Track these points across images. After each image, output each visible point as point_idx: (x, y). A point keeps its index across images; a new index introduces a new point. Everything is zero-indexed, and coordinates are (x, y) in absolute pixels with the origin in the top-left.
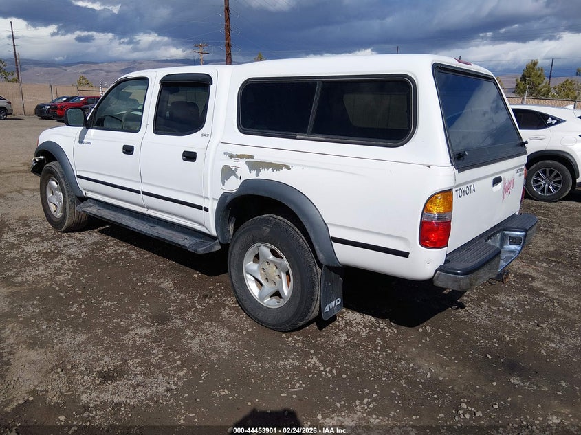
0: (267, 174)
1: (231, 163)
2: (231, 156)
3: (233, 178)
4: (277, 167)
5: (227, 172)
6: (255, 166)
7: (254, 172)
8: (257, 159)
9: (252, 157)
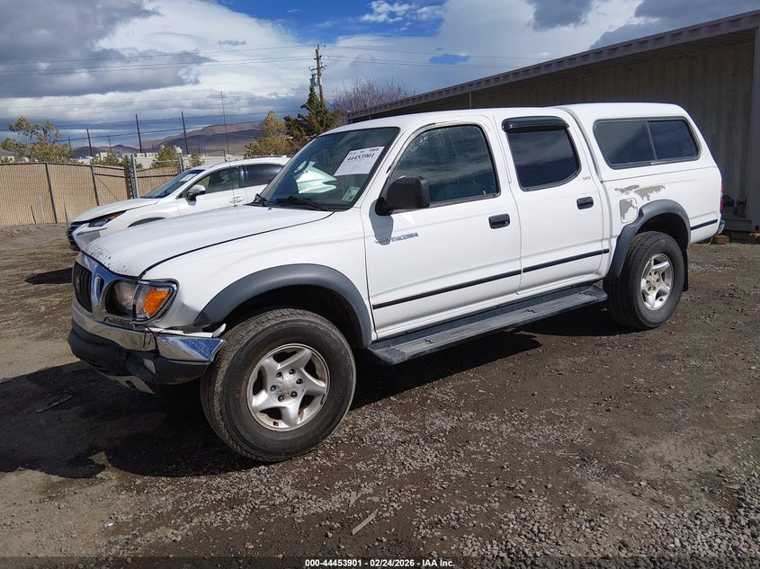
0: (654, 196)
1: (624, 196)
2: (622, 191)
3: (631, 208)
4: (658, 188)
5: (625, 206)
6: (644, 192)
7: (645, 198)
8: (641, 187)
9: (638, 186)
